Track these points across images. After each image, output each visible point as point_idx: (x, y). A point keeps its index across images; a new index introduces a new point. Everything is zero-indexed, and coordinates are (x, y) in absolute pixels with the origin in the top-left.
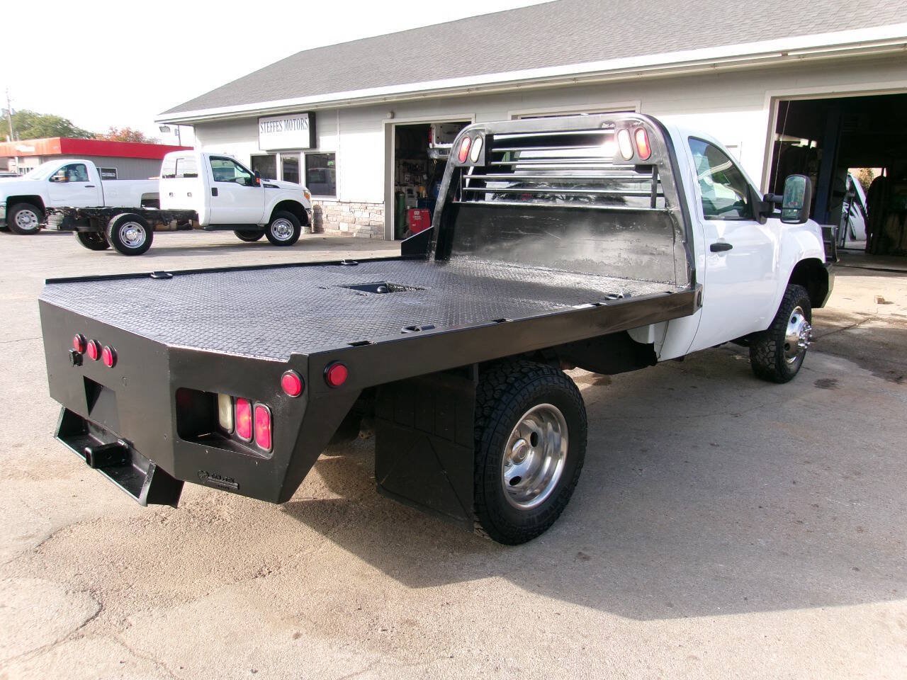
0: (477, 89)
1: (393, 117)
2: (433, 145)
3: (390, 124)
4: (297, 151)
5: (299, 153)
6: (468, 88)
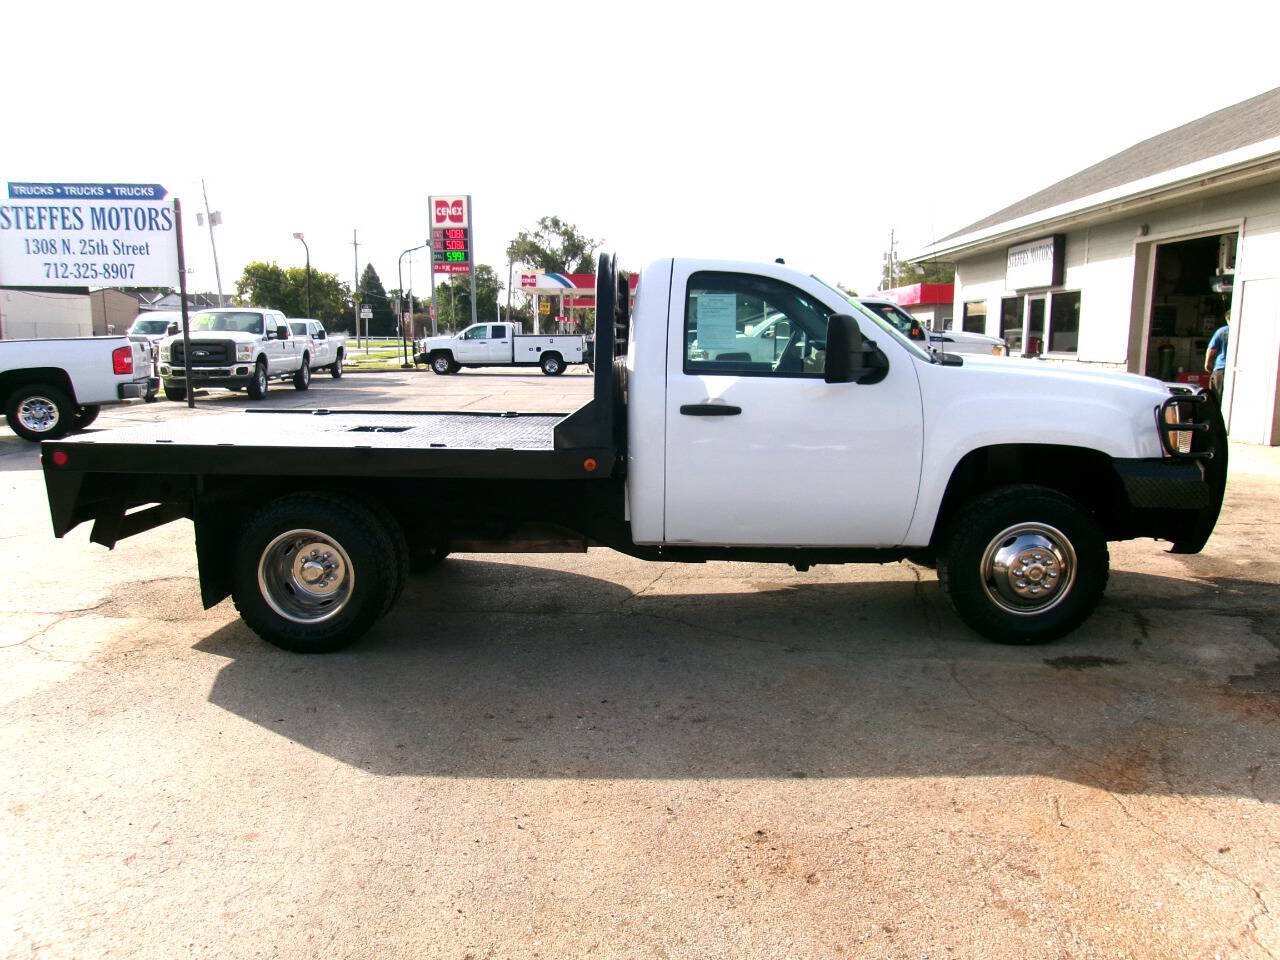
0: (1213, 179)
1: (1146, 232)
2: (1222, 271)
3: (1148, 245)
4: (1042, 290)
5: (1046, 293)
6: (1200, 180)
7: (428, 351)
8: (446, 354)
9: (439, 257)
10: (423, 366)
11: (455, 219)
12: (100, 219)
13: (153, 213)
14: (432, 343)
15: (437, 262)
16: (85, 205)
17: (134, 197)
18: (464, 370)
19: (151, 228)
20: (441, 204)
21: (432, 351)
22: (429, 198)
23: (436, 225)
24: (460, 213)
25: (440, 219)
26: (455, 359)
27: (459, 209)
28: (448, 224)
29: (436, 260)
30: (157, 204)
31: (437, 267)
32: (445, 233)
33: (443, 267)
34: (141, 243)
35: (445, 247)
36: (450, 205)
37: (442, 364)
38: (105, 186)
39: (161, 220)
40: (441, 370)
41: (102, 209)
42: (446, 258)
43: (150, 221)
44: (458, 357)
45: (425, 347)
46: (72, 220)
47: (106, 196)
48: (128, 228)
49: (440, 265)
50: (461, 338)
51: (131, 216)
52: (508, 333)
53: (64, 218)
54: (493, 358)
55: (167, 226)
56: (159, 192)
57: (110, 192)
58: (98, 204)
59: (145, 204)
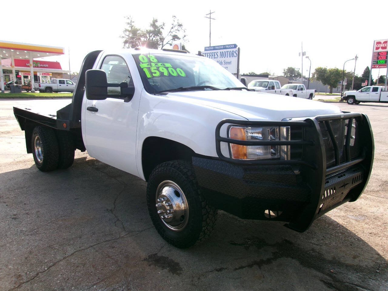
7: (346, 96)
8: (353, 97)
9: (375, 62)
10: (344, 101)
11: (383, 48)
12: (222, 55)
13: (233, 52)
14: (348, 93)
15: (374, 64)
16: (219, 51)
17: (230, 48)
18: (361, 103)
19: (232, 57)
20: (379, 43)
21: (348, 96)
22: (374, 41)
23: (375, 51)
24: (386, 46)
25: (377, 48)
26: (356, 99)
27: (386, 44)
28: (380, 50)
29: (373, 64)
30: (234, 50)
31: (373, 66)
32: (379, 54)
33: (376, 66)
34: (230, 61)
35: (378, 59)
36: (382, 43)
37: (351, 100)
38: (224, 46)
39: (235, 54)
40: (350, 103)
41: (222, 52)
42: (377, 63)
43: (232, 55)
44: (357, 98)
45: (345, 95)
46: (216, 56)
47: (224, 49)
48: (227, 57)
49: (374, 66)
50: (359, 92)
51: (228, 53)
52: (379, 90)
53: (214, 55)
54: (371, 99)
55: (236, 56)
56: (235, 46)
57: (225, 47)
58: (221, 51)
59: (231, 50)
